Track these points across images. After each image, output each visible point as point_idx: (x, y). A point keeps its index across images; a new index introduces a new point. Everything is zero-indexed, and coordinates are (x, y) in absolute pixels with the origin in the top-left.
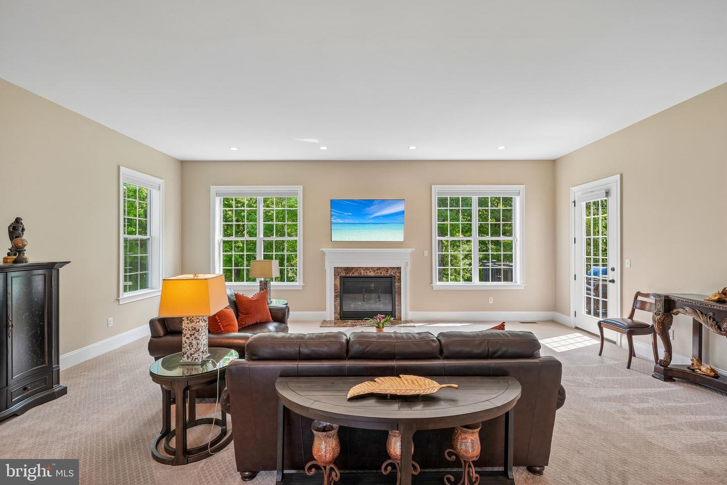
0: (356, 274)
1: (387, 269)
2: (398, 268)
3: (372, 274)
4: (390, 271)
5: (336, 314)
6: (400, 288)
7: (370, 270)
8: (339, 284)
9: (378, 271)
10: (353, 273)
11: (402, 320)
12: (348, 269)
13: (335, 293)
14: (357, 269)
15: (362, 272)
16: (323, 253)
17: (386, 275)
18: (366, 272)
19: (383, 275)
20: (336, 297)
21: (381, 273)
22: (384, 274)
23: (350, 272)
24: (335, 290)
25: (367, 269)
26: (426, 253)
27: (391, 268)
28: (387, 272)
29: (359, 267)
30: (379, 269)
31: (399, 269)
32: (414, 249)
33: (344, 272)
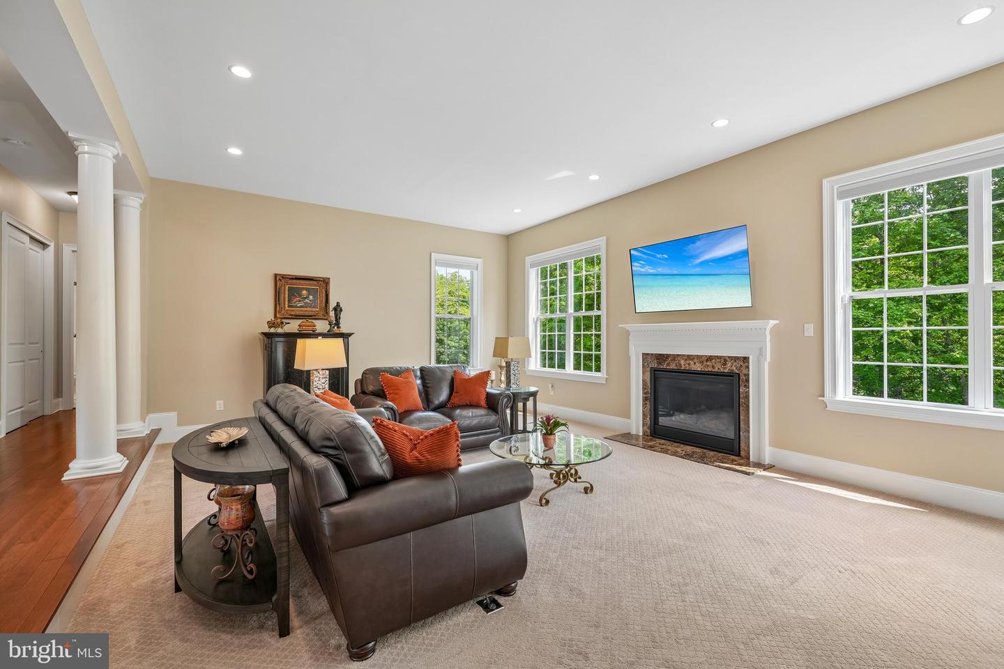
0: (673, 366)
1: (724, 360)
2: (746, 357)
3: (698, 367)
4: (729, 364)
5: (645, 427)
6: (747, 397)
7: (696, 361)
8: (648, 381)
9: (708, 363)
10: (668, 364)
11: (751, 460)
12: (661, 358)
13: (644, 393)
14: (675, 357)
15: (682, 362)
16: (628, 333)
17: (722, 370)
18: (689, 364)
19: (716, 370)
20: (645, 399)
21: (713, 367)
22: (718, 368)
23: (665, 361)
24: (644, 388)
25: (689, 357)
26: (810, 330)
27: (731, 358)
28: (725, 364)
29: (678, 355)
30: (710, 358)
31: (746, 359)
32: (778, 322)
33: (655, 361)
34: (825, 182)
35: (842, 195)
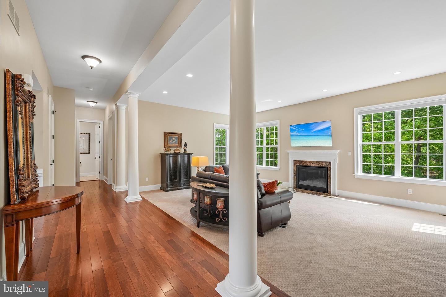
0: (305, 165)
1: (323, 163)
2: (330, 162)
3: (314, 165)
4: (324, 164)
5: (295, 185)
6: (330, 174)
7: (313, 163)
8: (296, 169)
9: (317, 164)
10: (303, 164)
11: (332, 194)
12: (300, 162)
13: (294, 174)
14: (305, 162)
15: (308, 163)
16: (288, 153)
17: (322, 166)
18: (310, 164)
19: (320, 166)
20: (294, 176)
21: (319, 165)
22: (321, 165)
23: (302, 163)
24: (294, 172)
25: (310, 162)
26: (350, 154)
27: (325, 162)
28: (323, 164)
29: (307, 161)
30: (318, 162)
31: (330, 163)
32: (340, 151)
33: (298, 163)
34: (355, 109)
35: (360, 113)
